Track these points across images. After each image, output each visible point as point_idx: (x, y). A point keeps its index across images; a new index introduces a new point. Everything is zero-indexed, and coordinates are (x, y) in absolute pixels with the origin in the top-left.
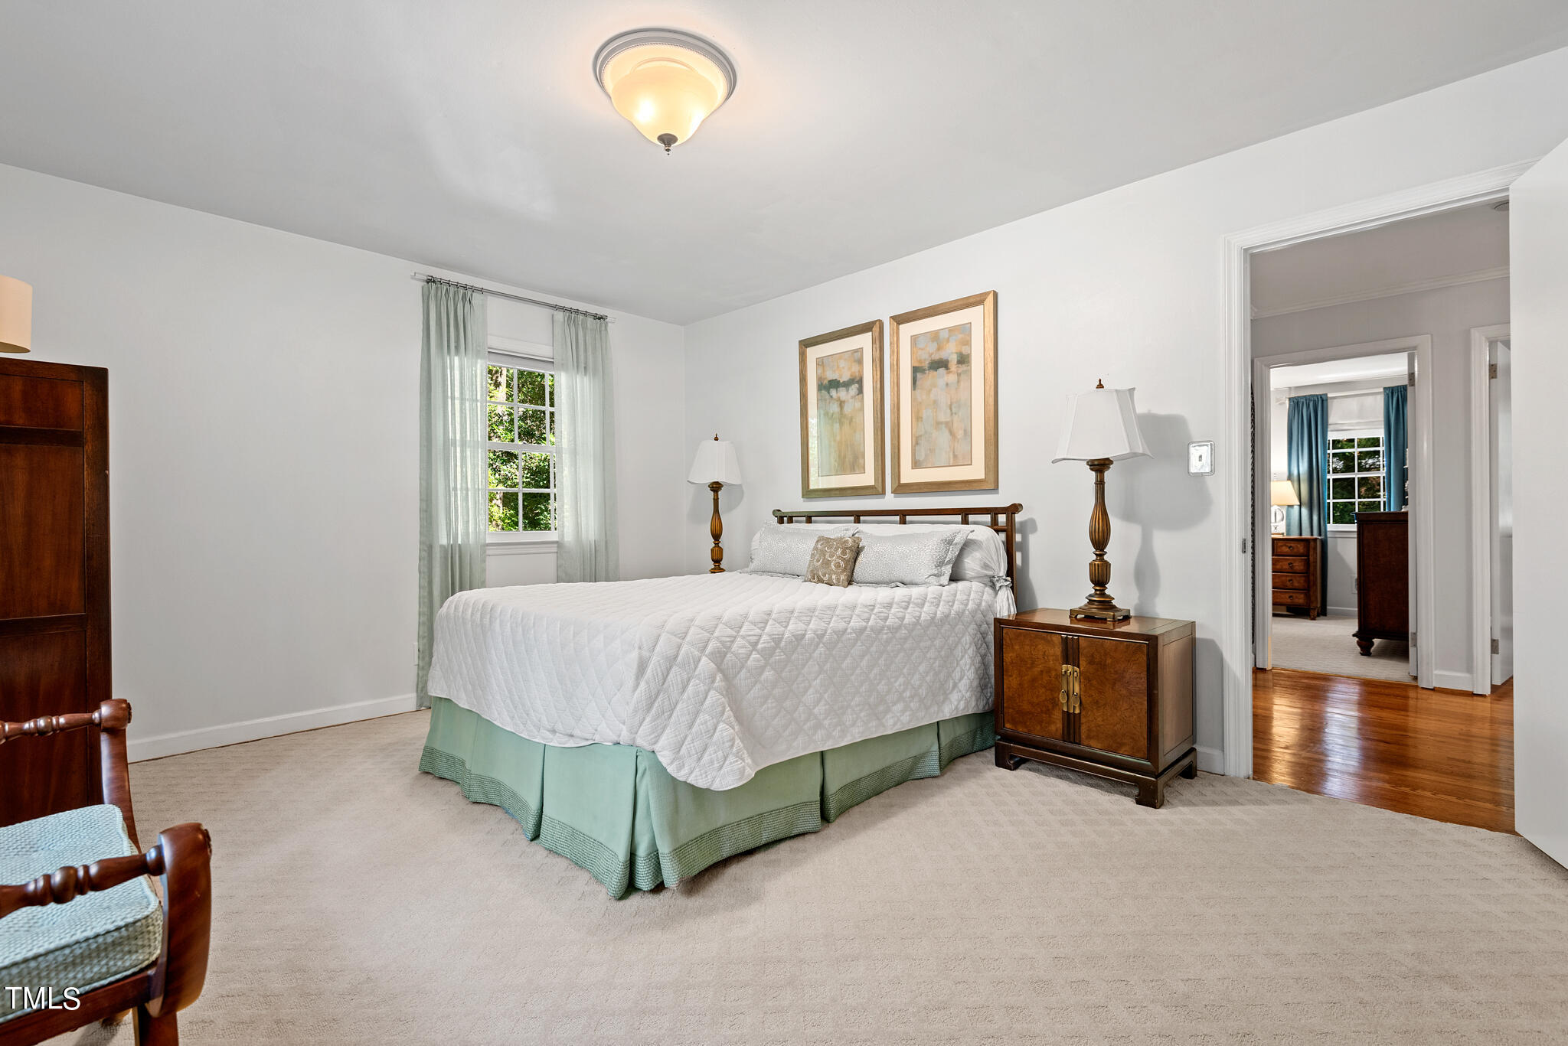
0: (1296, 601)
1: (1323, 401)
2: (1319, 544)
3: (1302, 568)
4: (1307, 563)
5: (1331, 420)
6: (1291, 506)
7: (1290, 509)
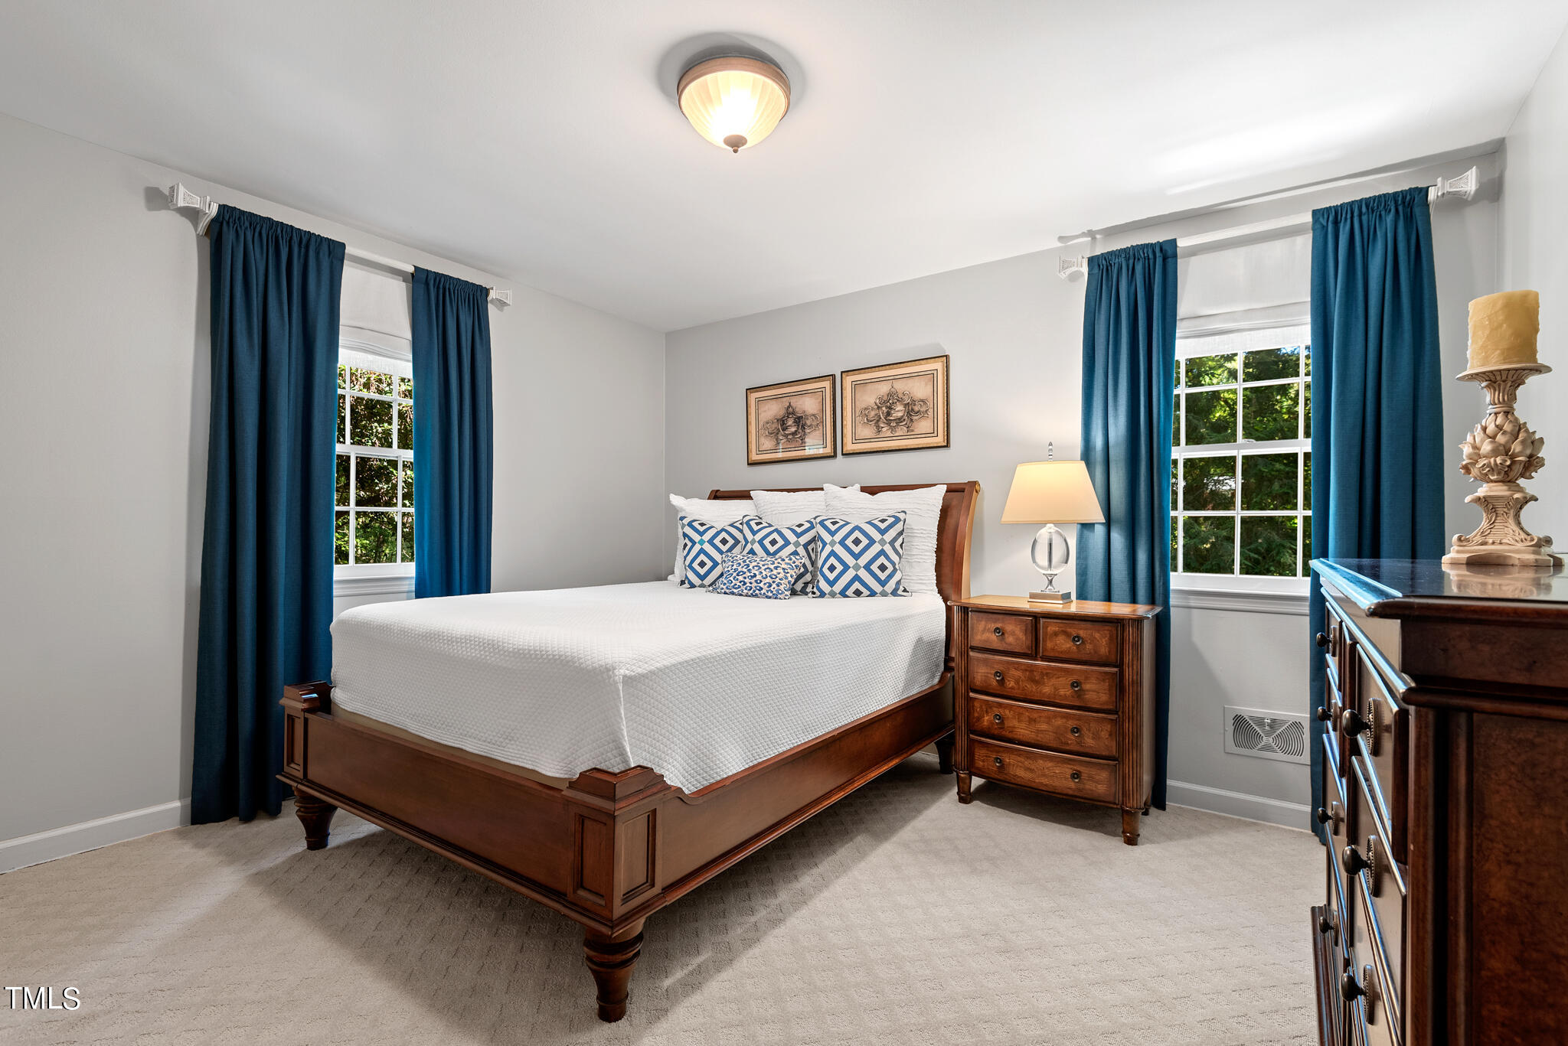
0: (1089, 786)
1: (1165, 259)
2: (1148, 632)
3: (1104, 698)
4: (1120, 687)
5: (1183, 309)
6: (1087, 527)
7: (1086, 532)
